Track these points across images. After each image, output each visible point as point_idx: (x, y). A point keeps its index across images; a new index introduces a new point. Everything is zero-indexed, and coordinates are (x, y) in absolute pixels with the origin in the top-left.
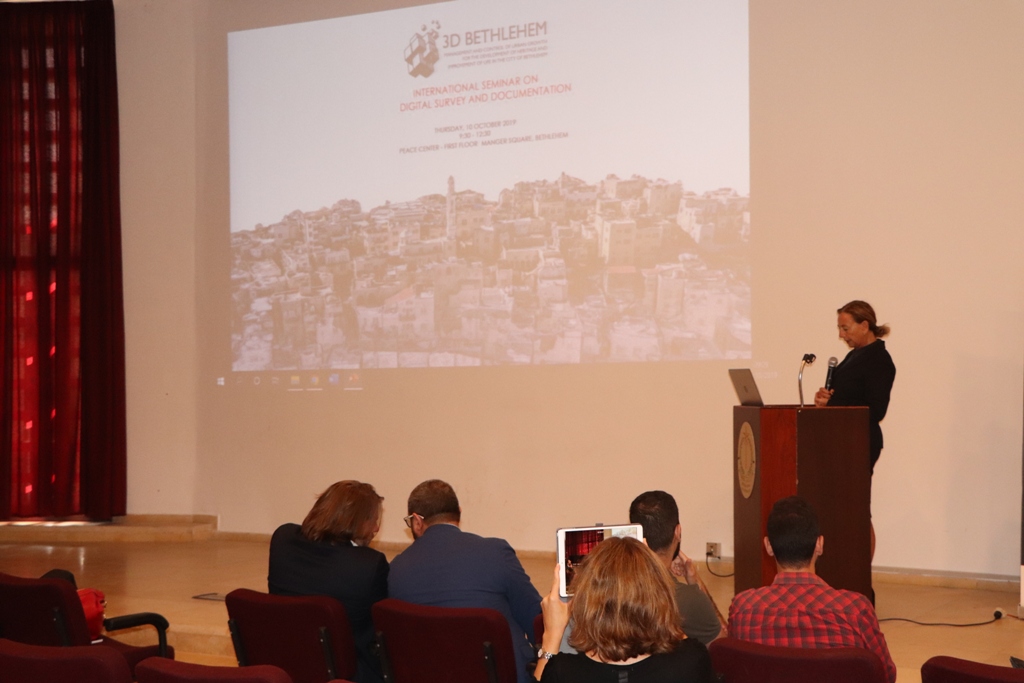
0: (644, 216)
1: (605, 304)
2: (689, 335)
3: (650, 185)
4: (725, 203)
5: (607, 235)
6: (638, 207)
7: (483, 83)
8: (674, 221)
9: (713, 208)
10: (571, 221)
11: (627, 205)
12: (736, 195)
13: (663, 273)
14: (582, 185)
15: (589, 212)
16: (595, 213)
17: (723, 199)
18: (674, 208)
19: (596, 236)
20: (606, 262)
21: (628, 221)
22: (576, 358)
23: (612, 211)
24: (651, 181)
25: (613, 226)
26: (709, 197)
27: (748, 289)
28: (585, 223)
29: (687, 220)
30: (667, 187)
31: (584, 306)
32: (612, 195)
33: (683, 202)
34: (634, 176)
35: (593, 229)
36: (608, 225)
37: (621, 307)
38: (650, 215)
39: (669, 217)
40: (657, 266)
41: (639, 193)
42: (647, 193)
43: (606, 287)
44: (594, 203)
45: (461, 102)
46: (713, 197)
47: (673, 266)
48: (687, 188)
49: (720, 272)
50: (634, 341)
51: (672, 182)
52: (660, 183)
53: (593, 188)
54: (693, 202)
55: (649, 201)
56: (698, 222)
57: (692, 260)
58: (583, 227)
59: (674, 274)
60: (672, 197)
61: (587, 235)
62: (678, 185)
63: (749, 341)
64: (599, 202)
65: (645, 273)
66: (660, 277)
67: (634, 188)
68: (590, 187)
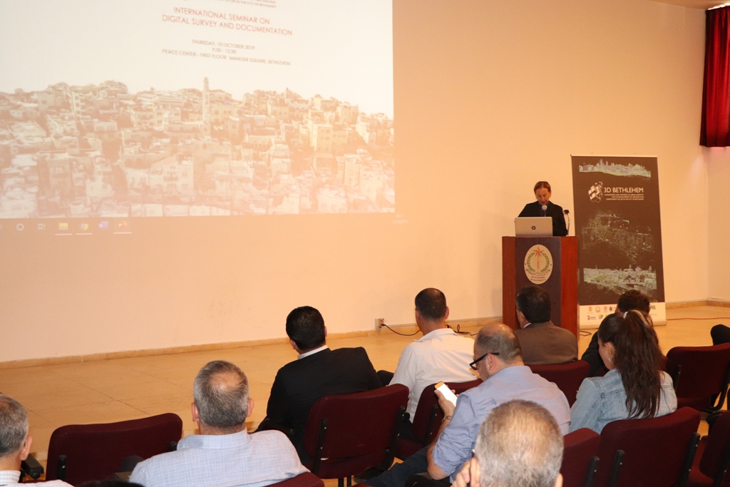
0: (337, 123)
1: (314, 177)
2: (363, 198)
3: (341, 105)
4: (381, 121)
5: (315, 133)
6: (334, 117)
7: (230, 15)
8: (354, 128)
9: (375, 125)
10: (293, 121)
11: (328, 115)
12: (386, 118)
13: (348, 159)
14: (300, 99)
15: (304, 117)
16: (308, 118)
17: (380, 119)
18: (355, 122)
19: (309, 132)
20: (315, 149)
21: (328, 125)
22: (296, 211)
23: (318, 117)
24: (341, 103)
25: (319, 128)
26: (373, 117)
27: (393, 173)
28: (302, 124)
29: (361, 128)
30: (350, 107)
31: (301, 177)
32: (318, 108)
33: (359, 118)
34: (331, 98)
35: (306, 128)
36: (316, 126)
37: (324, 180)
38: (341, 123)
39: (352, 126)
40: (345, 155)
41: (334, 109)
42: (339, 109)
43: (315, 166)
44: (307, 111)
45: (213, 25)
46: (375, 117)
47: (354, 156)
48: (361, 110)
49: (379, 162)
50: (331, 201)
51: (353, 105)
52: (346, 104)
53: (307, 102)
54: (364, 119)
55: (340, 115)
56: (367, 131)
57: (364, 153)
58: (301, 126)
59: (355, 161)
60: (354, 115)
61: (303, 131)
62: (356, 107)
63: (393, 201)
64: (310, 111)
65: (338, 159)
66: (346, 162)
67: (331, 105)
68: (304, 101)
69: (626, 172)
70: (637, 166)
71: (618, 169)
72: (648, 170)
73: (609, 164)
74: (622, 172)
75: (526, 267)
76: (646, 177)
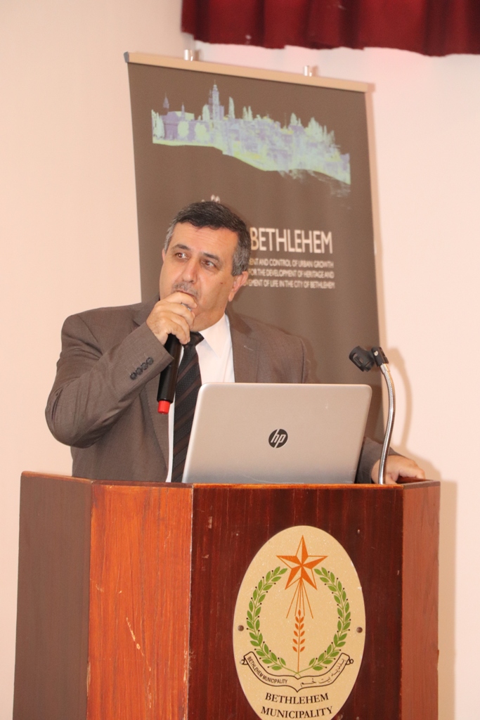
69: (286, 156)
70: (315, 130)
71: (262, 136)
72: (343, 152)
73: (239, 114)
74: (273, 152)
75: (241, 644)
76: (337, 184)
